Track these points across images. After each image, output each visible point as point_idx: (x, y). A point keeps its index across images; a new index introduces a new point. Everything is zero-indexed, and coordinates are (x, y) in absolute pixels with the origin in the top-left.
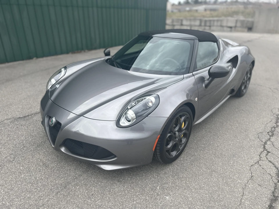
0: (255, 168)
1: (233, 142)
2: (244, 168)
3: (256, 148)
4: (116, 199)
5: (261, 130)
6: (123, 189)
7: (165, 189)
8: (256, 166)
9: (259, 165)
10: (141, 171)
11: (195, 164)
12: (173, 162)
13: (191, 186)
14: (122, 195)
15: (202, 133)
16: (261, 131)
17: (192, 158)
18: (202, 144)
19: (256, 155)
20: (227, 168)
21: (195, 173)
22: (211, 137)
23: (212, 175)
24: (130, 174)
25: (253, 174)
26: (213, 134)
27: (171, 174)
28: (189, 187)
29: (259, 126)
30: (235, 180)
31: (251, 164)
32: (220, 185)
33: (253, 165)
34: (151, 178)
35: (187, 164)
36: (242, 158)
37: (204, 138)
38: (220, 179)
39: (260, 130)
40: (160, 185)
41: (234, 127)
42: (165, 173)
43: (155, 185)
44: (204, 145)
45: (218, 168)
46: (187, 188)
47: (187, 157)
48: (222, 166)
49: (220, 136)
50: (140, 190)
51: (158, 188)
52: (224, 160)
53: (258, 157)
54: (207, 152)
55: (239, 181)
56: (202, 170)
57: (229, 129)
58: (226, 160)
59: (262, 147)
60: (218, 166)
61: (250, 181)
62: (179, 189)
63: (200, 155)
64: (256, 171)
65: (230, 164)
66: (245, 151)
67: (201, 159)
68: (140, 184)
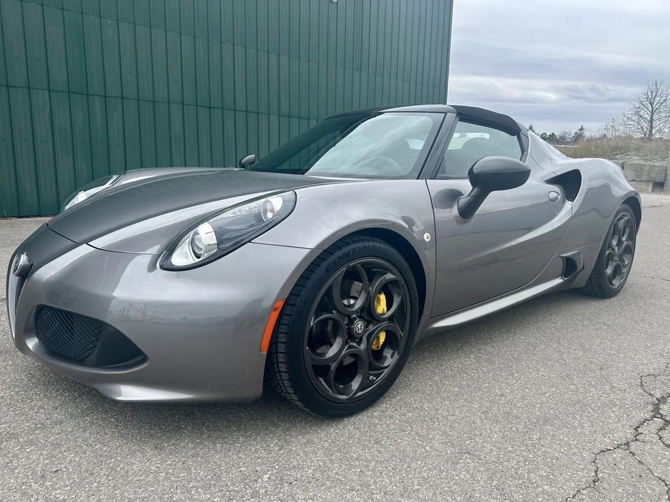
0: (614, 459)
1: (554, 389)
2: (574, 454)
3: (629, 408)
4: (117, 492)
5: (655, 369)
6: (157, 467)
7: (287, 482)
8: (618, 454)
9: (628, 452)
10: (239, 430)
11: (411, 431)
12: (346, 419)
13: (375, 483)
14: (142, 483)
15: (466, 361)
16: (652, 371)
17: (410, 414)
18: (454, 387)
19: (623, 426)
20: (515, 451)
21: (404, 451)
22: (488, 372)
23: (457, 463)
24: (202, 434)
25: (603, 473)
26: (499, 367)
27: (326, 445)
28: (368, 486)
29: (648, 359)
30: (532, 484)
31: (603, 447)
32: (474, 490)
33: (608, 450)
34: (256, 451)
35: (388, 426)
36: (575, 428)
37: (466, 373)
38: (482, 477)
39: (648, 370)
40: (275, 471)
41: (568, 357)
42: (310, 442)
43: (259, 468)
44: (461, 387)
45: (484, 447)
46: (359, 487)
47: (396, 410)
48: (500, 443)
49: (517, 373)
50: (206, 477)
51: (266, 477)
52: (511, 428)
53: (628, 431)
54: (464, 406)
55: (546, 487)
56: (431, 447)
57: (549, 360)
58: (517, 429)
59: (650, 407)
60: (485, 442)
61: (585, 492)
62: (330, 488)
63: (437, 410)
64: (613, 468)
65: (530, 439)
66: (589, 412)
67: (438, 419)
68: (215, 462)
